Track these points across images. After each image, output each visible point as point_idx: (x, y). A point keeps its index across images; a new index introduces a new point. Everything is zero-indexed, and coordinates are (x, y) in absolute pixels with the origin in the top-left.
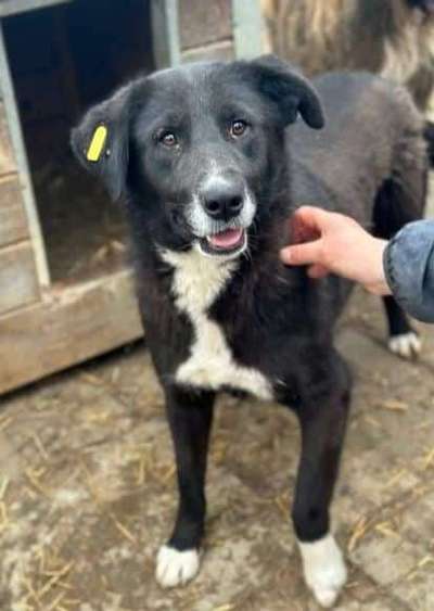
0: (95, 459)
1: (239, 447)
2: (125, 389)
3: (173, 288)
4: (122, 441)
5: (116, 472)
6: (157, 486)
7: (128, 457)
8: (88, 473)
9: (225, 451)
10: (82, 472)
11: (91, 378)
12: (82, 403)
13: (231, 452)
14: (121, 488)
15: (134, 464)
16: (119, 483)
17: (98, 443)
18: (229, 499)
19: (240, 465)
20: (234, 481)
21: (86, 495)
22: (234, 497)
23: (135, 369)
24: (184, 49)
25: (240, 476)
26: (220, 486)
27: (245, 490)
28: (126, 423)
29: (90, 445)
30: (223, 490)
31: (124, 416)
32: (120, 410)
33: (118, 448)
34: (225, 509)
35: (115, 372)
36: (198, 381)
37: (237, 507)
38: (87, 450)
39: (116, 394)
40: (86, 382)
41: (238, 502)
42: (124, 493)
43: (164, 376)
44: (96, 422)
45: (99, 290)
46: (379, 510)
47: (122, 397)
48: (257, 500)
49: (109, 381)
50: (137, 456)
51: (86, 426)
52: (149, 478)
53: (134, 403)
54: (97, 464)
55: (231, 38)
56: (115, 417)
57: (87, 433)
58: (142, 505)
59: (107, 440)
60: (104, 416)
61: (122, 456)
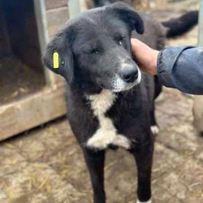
0: (10, 180)
1: (72, 172)
2: (24, 150)
3: (91, 108)
4: (22, 172)
5: (18, 185)
6: (37, 190)
7: (24, 179)
8: (6, 186)
9: (66, 174)
10: (4, 186)
11: (10, 145)
12: (5, 156)
13: (69, 174)
14: (20, 192)
15: (27, 182)
16: (20, 190)
17: (12, 173)
18: (68, 195)
19: (73, 180)
20: (70, 186)
21: (4, 196)
22: (70, 193)
23: (29, 141)
24: (47, 9)
25: (73, 184)
26: (64, 189)
27: (75, 190)
28: (24, 164)
29: (8, 174)
30: (65, 191)
31: (23, 161)
32: (22, 159)
33: (20, 175)
34: (66, 199)
35: (20, 143)
36: (97, 145)
37: (71, 198)
38: (6, 176)
39: (21, 152)
40: (8, 147)
41: (71, 195)
42: (22, 194)
43: (82, 144)
44: (10, 165)
45: (12, 108)
46: (130, 196)
47: (23, 153)
48: (79, 194)
49: (18, 146)
50: (29, 178)
51: (7, 166)
52: (33, 187)
53: (28, 156)
54: (11, 183)
55: (66, 5)
56: (19, 162)
57: (7, 169)
58: (30, 199)
59: (16, 172)
60: (14, 162)
61: (22, 178)
